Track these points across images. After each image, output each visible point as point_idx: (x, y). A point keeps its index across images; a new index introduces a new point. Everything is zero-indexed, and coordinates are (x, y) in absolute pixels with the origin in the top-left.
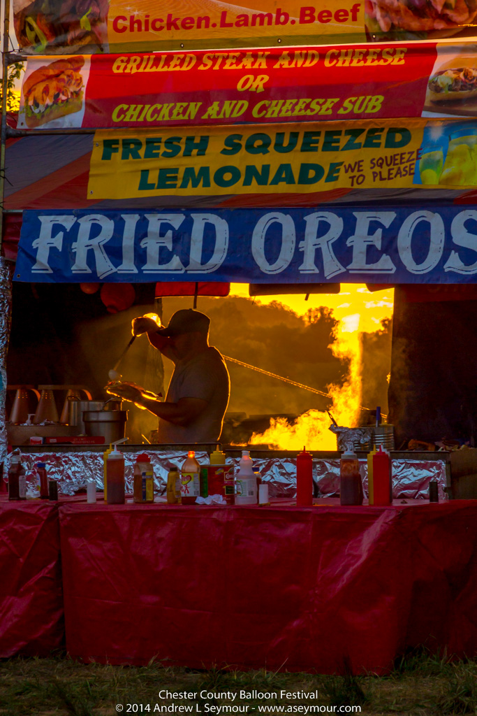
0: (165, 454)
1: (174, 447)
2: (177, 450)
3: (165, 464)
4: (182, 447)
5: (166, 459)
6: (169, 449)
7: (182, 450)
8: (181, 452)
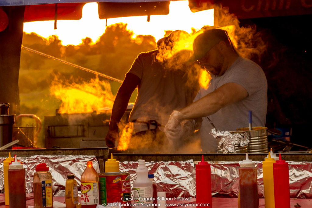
0: (57, 158)
1: (64, 152)
2: (67, 154)
3: (56, 167)
4: (71, 152)
5: (57, 163)
6: (60, 153)
7: (72, 154)
8: (71, 156)
